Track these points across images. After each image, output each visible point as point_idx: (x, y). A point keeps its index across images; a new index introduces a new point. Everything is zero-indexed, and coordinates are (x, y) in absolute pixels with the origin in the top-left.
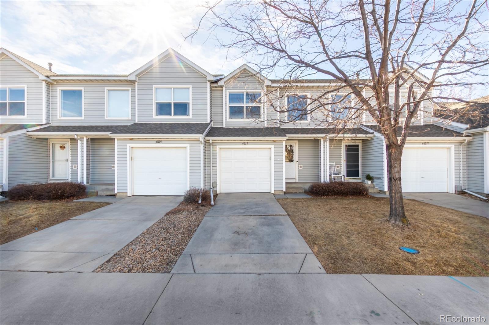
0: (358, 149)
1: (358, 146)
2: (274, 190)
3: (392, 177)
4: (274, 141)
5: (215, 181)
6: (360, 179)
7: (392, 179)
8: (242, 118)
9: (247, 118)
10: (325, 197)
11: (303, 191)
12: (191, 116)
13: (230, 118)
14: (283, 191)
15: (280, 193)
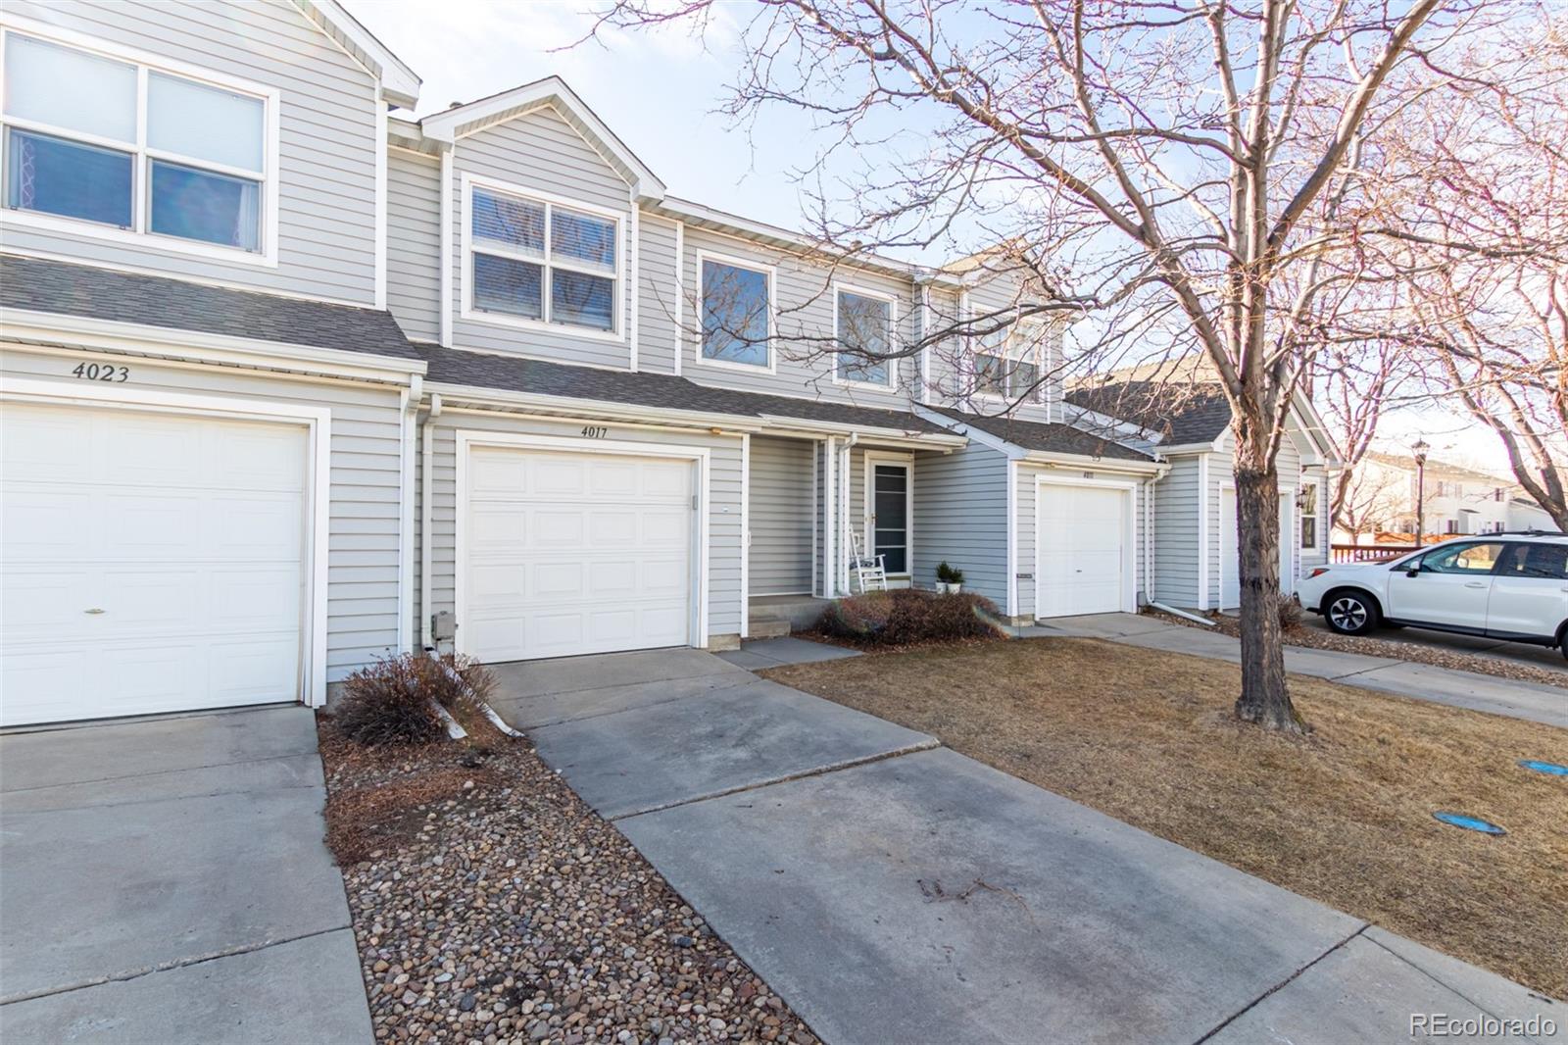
0: (904, 481)
1: (902, 471)
2: (710, 636)
3: (1264, 576)
4: (712, 432)
5: (447, 608)
6: (908, 578)
7: (1264, 583)
8: (533, 318)
9: (553, 320)
10: (900, 649)
11: (789, 630)
12: (270, 258)
13: (475, 307)
14: (739, 635)
15: (726, 644)
